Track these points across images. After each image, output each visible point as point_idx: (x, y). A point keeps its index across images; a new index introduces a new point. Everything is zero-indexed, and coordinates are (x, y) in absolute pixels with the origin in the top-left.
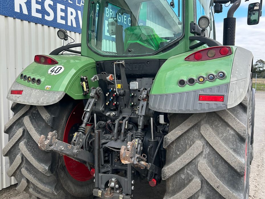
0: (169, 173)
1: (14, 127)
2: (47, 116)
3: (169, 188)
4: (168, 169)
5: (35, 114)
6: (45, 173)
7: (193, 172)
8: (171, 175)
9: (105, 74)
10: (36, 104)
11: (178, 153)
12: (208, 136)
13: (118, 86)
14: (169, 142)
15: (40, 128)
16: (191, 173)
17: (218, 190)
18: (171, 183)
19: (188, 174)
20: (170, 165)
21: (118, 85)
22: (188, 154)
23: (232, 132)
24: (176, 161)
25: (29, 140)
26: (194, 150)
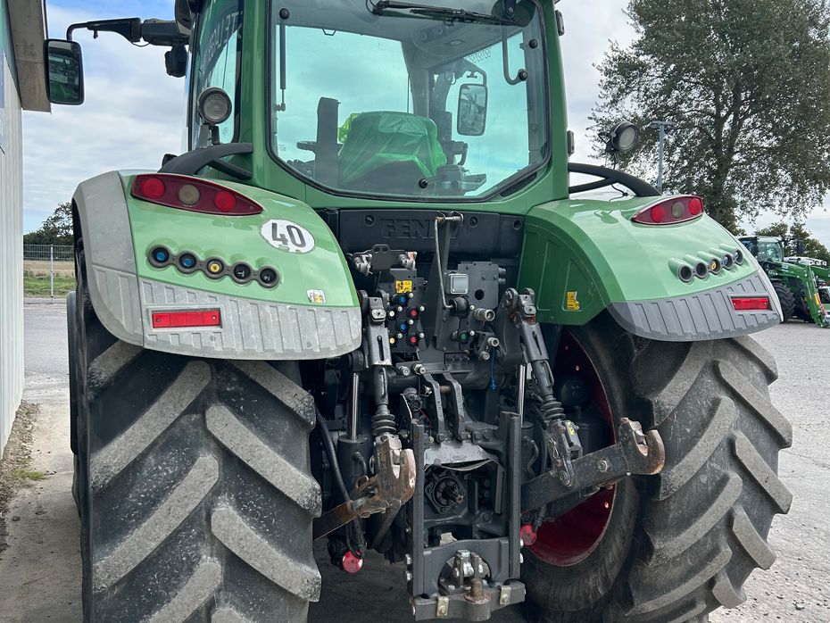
0: (682, 479)
1: (151, 459)
2: (300, 397)
3: (668, 515)
4: (679, 469)
5: (235, 394)
6: (311, 596)
7: (721, 463)
8: (685, 482)
9: (385, 249)
10: (305, 356)
11: (688, 430)
12: (736, 382)
13: (404, 286)
14: (667, 410)
15: (278, 442)
16: (718, 468)
17: (766, 487)
18: (674, 502)
19: (713, 469)
20: (684, 461)
21: (402, 284)
22: (716, 428)
23: (757, 370)
24: (696, 448)
25: (243, 495)
26: (723, 415)
